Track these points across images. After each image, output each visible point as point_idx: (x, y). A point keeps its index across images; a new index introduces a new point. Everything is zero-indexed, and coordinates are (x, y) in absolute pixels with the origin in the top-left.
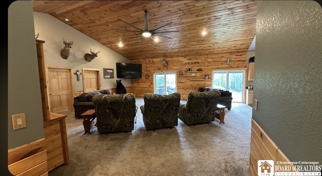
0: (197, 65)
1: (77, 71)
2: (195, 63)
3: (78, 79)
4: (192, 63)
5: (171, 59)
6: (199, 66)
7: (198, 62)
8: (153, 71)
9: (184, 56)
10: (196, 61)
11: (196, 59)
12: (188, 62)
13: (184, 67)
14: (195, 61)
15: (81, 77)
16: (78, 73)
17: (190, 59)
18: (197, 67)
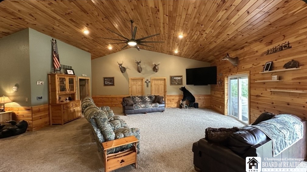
0: (286, 52)
1: (147, 80)
2: (281, 49)
3: (147, 86)
4: (275, 51)
5: (242, 51)
6: (289, 55)
7: (289, 44)
8: (225, 75)
9: (260, 40)
10: (284, 42)
11: (282, 38)
12: (266, 49)
13: (260, 63)
14: (281, 43)
15: (149, 84)
16: (148, 82)
17: (271, 43)
18: (285, 59)
